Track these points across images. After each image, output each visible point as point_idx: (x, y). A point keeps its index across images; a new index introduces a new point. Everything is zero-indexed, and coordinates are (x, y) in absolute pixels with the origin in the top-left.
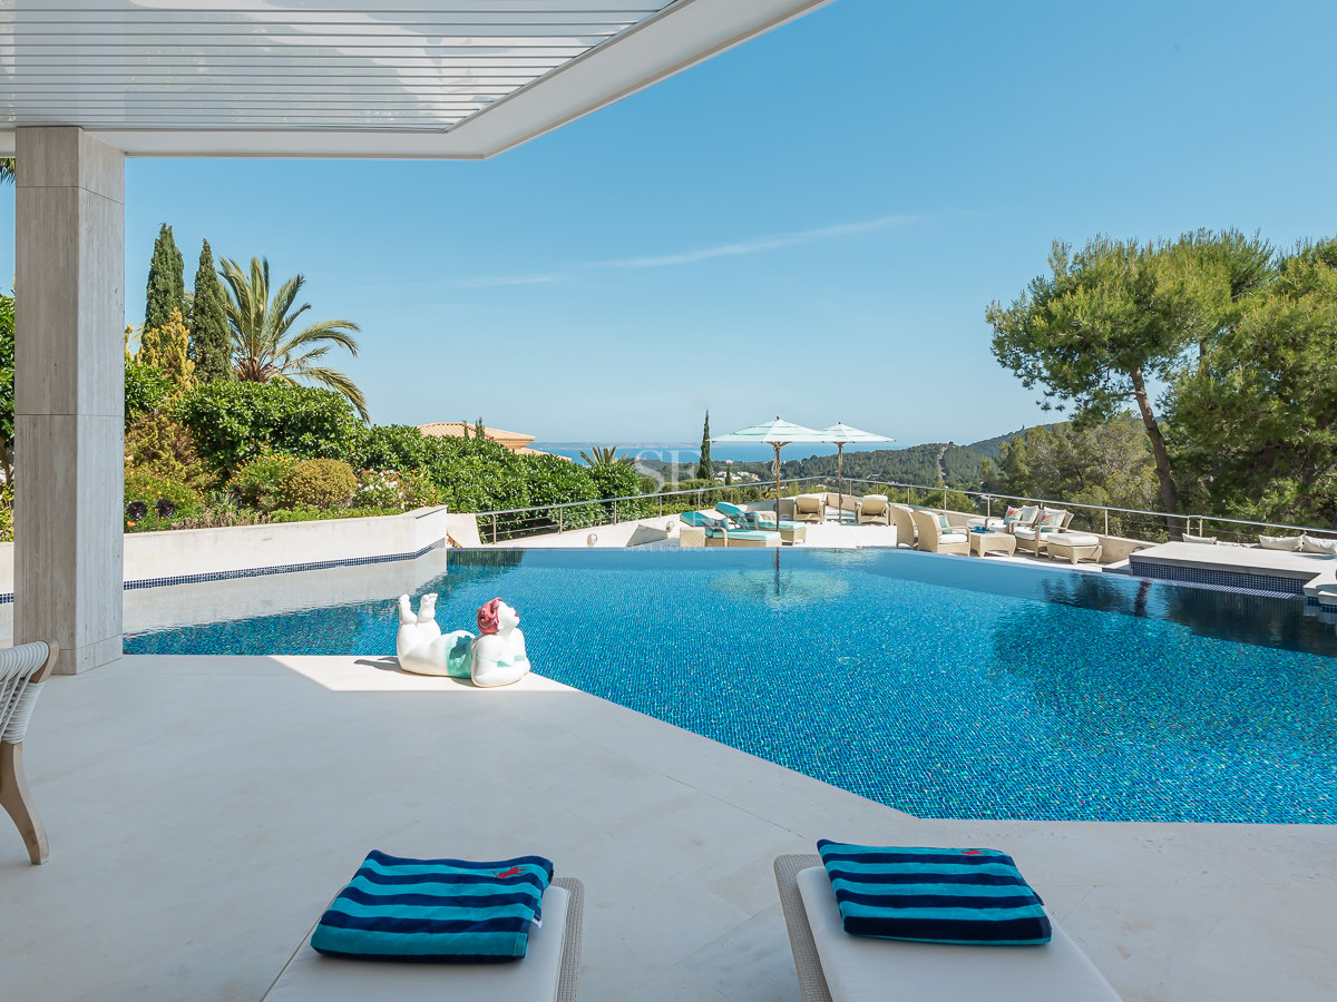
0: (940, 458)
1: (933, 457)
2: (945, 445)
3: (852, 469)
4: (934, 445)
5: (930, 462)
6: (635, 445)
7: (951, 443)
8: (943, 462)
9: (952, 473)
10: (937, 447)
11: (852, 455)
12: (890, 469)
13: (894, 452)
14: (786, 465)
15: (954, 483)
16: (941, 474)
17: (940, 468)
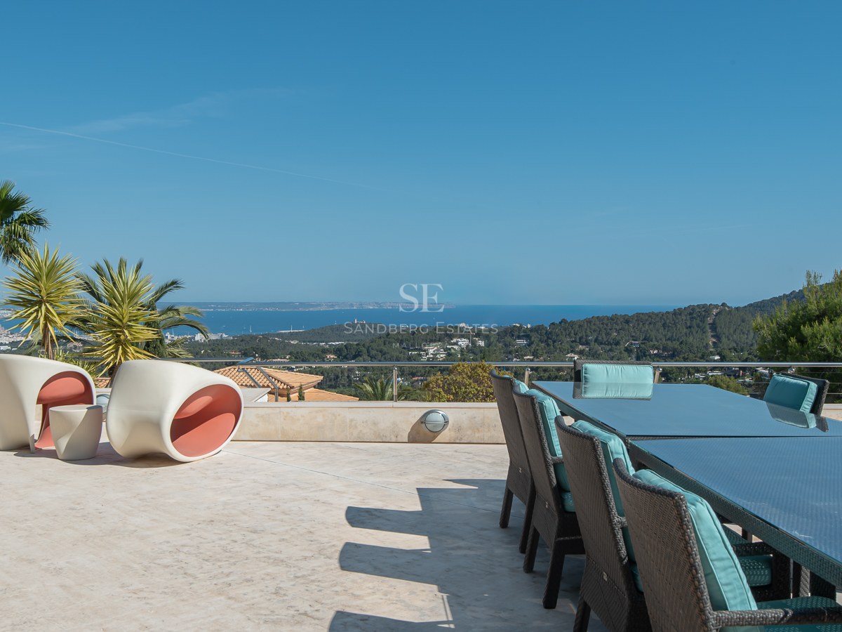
0: (711, 321)
1: (703, 321)
2: (716, 306)
3: (607, 334)
4: (704, 306)
5: (698, 326)
6: (352, 305)
7: (724, 305)
8: (713, 327)
9: (724, 340)
10: (706, 309)
11: (608, 318)
12: (653, 334)
13: (657, 315)
14: (531, 330)
15: (726, 352)
16: (711, 341)
17: (710, 334)
